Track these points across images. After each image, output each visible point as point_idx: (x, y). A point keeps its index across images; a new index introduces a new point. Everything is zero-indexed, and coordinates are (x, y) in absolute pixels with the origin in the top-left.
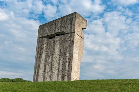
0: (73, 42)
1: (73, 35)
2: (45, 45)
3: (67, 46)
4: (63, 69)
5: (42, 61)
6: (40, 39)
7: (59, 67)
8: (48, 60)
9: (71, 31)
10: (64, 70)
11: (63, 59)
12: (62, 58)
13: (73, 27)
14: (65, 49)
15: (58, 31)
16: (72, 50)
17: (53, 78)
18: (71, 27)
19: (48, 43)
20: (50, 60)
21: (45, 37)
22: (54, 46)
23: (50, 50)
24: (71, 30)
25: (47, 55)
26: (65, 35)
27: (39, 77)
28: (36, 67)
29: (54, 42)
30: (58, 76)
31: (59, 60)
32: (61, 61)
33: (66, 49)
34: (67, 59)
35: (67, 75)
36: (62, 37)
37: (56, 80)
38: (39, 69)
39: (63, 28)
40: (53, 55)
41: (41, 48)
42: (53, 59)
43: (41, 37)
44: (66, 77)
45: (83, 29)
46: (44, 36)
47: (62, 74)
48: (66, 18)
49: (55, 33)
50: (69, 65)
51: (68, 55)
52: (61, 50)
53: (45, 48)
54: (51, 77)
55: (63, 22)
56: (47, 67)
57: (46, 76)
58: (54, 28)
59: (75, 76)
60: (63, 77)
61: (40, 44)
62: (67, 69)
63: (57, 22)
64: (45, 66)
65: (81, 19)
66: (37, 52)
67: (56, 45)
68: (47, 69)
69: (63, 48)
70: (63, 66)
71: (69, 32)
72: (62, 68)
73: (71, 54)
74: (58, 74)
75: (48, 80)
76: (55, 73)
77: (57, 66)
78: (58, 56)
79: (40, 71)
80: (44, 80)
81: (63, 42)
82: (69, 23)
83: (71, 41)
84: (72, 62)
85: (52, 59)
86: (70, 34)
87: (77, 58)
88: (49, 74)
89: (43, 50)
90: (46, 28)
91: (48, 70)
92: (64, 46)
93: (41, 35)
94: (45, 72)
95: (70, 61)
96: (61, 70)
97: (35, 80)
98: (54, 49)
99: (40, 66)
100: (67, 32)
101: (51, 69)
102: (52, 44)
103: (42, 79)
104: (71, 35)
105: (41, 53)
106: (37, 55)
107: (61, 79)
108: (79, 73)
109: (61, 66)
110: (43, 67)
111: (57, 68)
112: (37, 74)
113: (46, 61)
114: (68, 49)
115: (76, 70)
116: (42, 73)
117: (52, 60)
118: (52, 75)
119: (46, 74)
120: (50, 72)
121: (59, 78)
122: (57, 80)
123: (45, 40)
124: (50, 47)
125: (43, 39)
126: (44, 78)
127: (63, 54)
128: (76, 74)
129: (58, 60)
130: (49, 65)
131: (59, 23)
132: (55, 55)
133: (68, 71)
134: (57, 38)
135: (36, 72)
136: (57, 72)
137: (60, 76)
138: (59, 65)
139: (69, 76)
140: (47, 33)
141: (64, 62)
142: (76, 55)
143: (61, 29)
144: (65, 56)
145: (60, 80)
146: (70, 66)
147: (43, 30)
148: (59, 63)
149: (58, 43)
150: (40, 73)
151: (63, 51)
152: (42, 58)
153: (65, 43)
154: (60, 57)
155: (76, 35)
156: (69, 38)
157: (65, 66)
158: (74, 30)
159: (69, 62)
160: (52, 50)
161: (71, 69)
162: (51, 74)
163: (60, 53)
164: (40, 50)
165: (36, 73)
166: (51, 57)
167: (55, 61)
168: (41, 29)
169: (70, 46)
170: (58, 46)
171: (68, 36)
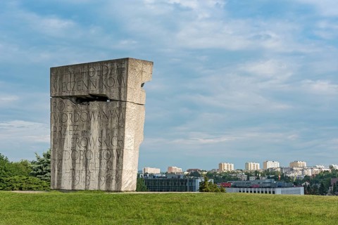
0: (124, 121)
1: (123, 107)
2: (69, 116)
3: (114, 125)
4: (107, 168)
5: (65, 148)
6: (58, 99)
7: (100, 163)
8: (78, 148)
9: (120, 97)
10: (109, 170)
11: (108, 149)
12: (104, 148)
13: (123, 90)
14: (109, 132)
15: (96, 91)
16: (122, 135)
17: (91, 182)
18: (120, 90)
19: (75, 112)
20: (83, 149)
21: (67, 97)
22: (89, 121)
23: (81, 129)
24: (120, 94)
25: (75, 138)
27: (62, 179)
28: (54, 160)
29: (88, 114)
30: (100, 180)
31: (101, 150)
32: (104, 153)
33: (112, 132)
34: (115, 151)
35: (114, 177)
36: (104, 104)
37: (97, 188)
38: (61, 164)
39: (104, 87)
40: (87, 140)
41: (61, 121)
42: (89, 148)
43: (57, 95)
44: (114, 182)
46: (64, 94)
47: (107, 176)
48: (109, 66)
49: (90, 95)
50: (118, 162)
51: (115, 143)
52: (102, 131)
53: (69, 122)
54: (87, 181)
55: (104, 73)
56: (77, 161)
57: (77, 178)
58: (85, 82)
59: (129, 179)
60: (109, 181)
61: (58, 111)
62: (114, 168)
63: (91, 70)
64: (74, 160)
65: (140, 66)
66: (53, 127)
67: (92, 119)
68: (77, 165)
69: (107, 129)
71: (117, 99)
72: (106, 165)
73: (121, 141)
74: (99, 176)
75: (80, 186)
76: (94, 175)
77: (98, 161)
78: (98, 144)
79: (64, 168)
80: (73, 186)
81: (105, 118)
82: (116, 78)
83: (121, 118)
84: (122, 158)
85: (86, 147)
86: (118, 103)
88: (83, 174)
89: (66, 126)
90: (68, 78)
91: (80, 167)
92: (107, 125)
93: (58, 92)
94: (74, 170)
95: (120, 155)
96: (104, 168)
97: (56, 184)
98: (89, 128)
99: (64, 158)
100: (112, 98)
101: (86, 165)
102: (85, 117)
103: (69, 184)
104: (120, 106)
105: (63, 132)
106: (55, 135)
107: (105, 184)
109: (104, 161)
110: (70, 161)
111: (98, 165)
112: (58, 174)
113: (74, 150)
114: (116, 132)
115: (131, 169)
116: (69, 171)
117: (87, 150)
118: (88, 178)
119: (77, 174)
120: (84, 172)
121: (102, 183)
123: (69, 106)
124: (81, 122)
125: (64, 101)
126: (73, 182)
127: (106, 140)
128: (131, 175)
129: (97, 151)
130: (82, 157)
131: (96, 73)
132: (91, 139)
133: (117, 172)
134: (95, 106)
135: (56, 169)
136: (97, 172)
137: (103, 179)
138: (100, 159)
139: (119, 180)
140: (71, 89)
141: (110, 156)
142: (129, 144)
143: (100, 87)
144: (110, 144)
145: (103, 187)
146: (120, 164)
147: (61, 79)
148: (100, 156)
149: (97, 117)
150: (63, 172)
152: (65, 144)
153: (110, 120)
154: (101, 146)
155: (129, 105)
156: (117, 111)
157: (112, 163)
158: (125, 97)
159: (118, 156)
160: (85, 129)
161: (120, 168)
162: (86, 176)
163: (101, 137)
164: (58, 124)
165: (56, 171)
166: (83, 144)
167: (93, 151)
168: (56, 77)
169: (119, 127)
170: (97, 123)
171: (115, 107)
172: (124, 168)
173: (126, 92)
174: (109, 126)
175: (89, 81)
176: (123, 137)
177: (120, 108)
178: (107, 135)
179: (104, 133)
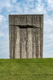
0: (42, 35)
1: (42, 30)
2: (18, 32)
3: (39, 36)
7: (33, 49)
8: (22, 44)
10: (37, 51)
11: (36, 44)
12: (35, 44)
13: (41, 25)
15: (30, 24)
16: (42, 39)
18: (40, 25)
19: (21, 31)
20: (25, 44)
23: (24, 37)
24: (40, 26)
25: (21, 40)
26: (36, 29)
27: (15, 55)
28: (11, 48)
29: (27, 32)
30: (33, 55)
31: (33, 45)
32: (35, 46)
33: (38, 38)
34: (39, 45)
35: (39, 54)
36: (34, 29)
38: (15, 49)
39: (33, 23)
40: (27, 41)
41: (15, 34)
42: (28, 43)
43: (12, 24)
44: (39, 56)
46: (15, 24)
47: (36, 54)
48: (35, 16)
50: (41, 49)
51: (39, 42)
52: (33, 38)
53: (18, 34)
54: (27, 55)
55: (34, 19)
56: (22, 48)
57: (23, 54)
60: (37, 55)
61: (13, 30)
62: (39, 51)
63: (28, 17)
64: (21, 48)
66: (10, 36)
67: (29, 34)
69: (36, 37)
70: (36, 49)
71: (39, 27)
72: (35, 50)
73: (42, 42)
74: (33, 54)
75: (24, 57)
76: (31, 53)
77: (32, 48)
78: (32, 42)
79: (16, 51)
80: (21, 57)
81: (35, 33)
82: (38, 21)
83: (41, 34)
84: (43, 47)
85: (26, 43)
88: (26, 53)
89: (16, 36)
90: (18, 19)
91: (24, 50)
92: (36, 36)
94: (21, 51)
97: (12, 56)
98: (28, 37)
99: (16, 47)
100: (37, 27)
102: (25, 33)
103: (19, 56)
105: (15, 38)
106: (11, 39)
107: (35, 56)
109: (35, 48)
110: (19, 48)
111: (32, 50)
112: (13, 53)
113: (21, 44)
114: (39, 39)
116: (18, 52)
118: (28, 54)
119: (23, 53)
122: (33, 57)
124: (24, 35)
125: (16, 27)
127: (35, 41)
129: (32, 45)
130: (24, 47)
131: (30, 18)
132: (29, 41)
133: (40, 52)
134: (30, 29)
135: (12, 51)
136: (32, 52)
137: (34, 55)
139: (41, 55)
140: (19, 23)
141: (37, 47)
144: (37, 42)
147: (14, 19)
149: (31, 33)
150: (16, 52)
151: (35, 39)
153: (37, 34)
154: (33, 43)
156: (40, 31)
157: (38, 49)
159: (41, 47)
160: (26, 37)
162: (27, 53)
164: (13, 35)
165: (12, 52)
166: (25, 42)
167: (30, 45)
169: (41, 37)
170: (31, 35)
173: (43, 25)
177: (41, 30)
179: (34, 39)
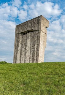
0: (39, 37)
1: (39, 32)
2: (20, 39)
3: (36, 39)
5: (18, 50)
6: (17, 35)
7: (30, 54)
8: (22, 49)
10: (33, 56)
11: (33, 48)
12: (32, 48)
13: (39, 26)
14: (34, 42)
15: (29, 29)
16: (39, 42)
17: (26, 61)
19: (22, 37)
20: (24, 49)
22: (27, 40)
23: (24, 43)
24: (38, 28)
25: (22, 46)
26: (34, 32)
27: (17, 60)
28: (15, 54)
29: (27, 37)
30: (30, 60)
32: (32, 50)
33: (35, 42)
34: (36, 49)
35: (35, 59)
36: (32, 33)
37: (28, 63)
38: (17, 55)
40: (26, 46)
41: (18, 41)
42: (26, 49)
43: (17, 33)
45: (46, 27)
46: (19, 32)
47: (32, 58)
48: (34, 20)
49: (27, 31)
50: (37, 53)
51: (36, 46)
53: (20, 41)
57: (22, 60)
58: (26, 27)
59: (41, 60)
60: (33, 60)
61: (17, 38)
62: (36, 55)
63: (28, 23)
65: (45, 20)
66: (15, 43)
67: (28, 38)
68: (22, 55)
69: (33, 41)
73: (38, 45)
74: (30, 59)
75: (23, 62)
76: (28, 58)
77: (29, 53)
78: (30, 47)
79: (18, 57)
80: (20, 63)
82: (37, 23)
84: (39, 51)
85: (25, 48)
86: (37, 31)
87: (42, 48)
90: (21, 27)
92: (33, 40)
96: (31, 55)
98: (27, 42)
99: (18, 53)
100: (35, 30)
101: (25, 55)
102: (25, 38)
105: (18, 44)
106: (15, 46)
108: (44, 57)
109: (32, 53)
110: (20, 54)
111: (29, 55)
113: (21, 50)
114: (36, 42)
115: (42, 56)
119: (22, 58)
120: (24, 57)
121: (30, 61)
123: (21, 36)
124: (24, 40)
125: (19, 35)
126: (20, 61)
127: (33, 45)
128: (42, 58)
129: (29, 49)
130: (24, 52)
131: (30, 23)
133: (36, 56)
134: (29, 34)
136: (29, 57)
137: (31, 60)
138: (30, 52)
139: (37, 59)
140: (22, 30)
141: (34, 51)
142: (41, 46)
143: (31, 28)
145: (31, 62)
146: (38, 53)
147: (19, 28)
148: (30, 51)
152: (19, 48)
153: (34, 38)
154: (31, 47)
155: (41, 32)
157: (34, 53)
158: (40, 29)
159: (37, 50)
162: (25, 59)
163: (31, 44)
165: (15, 58)
166: (24, 47)
167: (28, 50)
168: (17, 28)
169: (38, 40)
170: (29, 40)
171: (36, 33)
172: (39, 55)
173: (40, 27)
174: (34, 40)
175: (27, 27)
176: (39, 43)
178: (33, 43)
179: (32, 43)
